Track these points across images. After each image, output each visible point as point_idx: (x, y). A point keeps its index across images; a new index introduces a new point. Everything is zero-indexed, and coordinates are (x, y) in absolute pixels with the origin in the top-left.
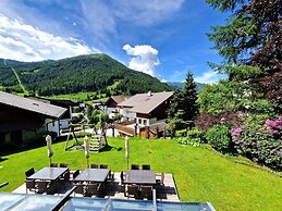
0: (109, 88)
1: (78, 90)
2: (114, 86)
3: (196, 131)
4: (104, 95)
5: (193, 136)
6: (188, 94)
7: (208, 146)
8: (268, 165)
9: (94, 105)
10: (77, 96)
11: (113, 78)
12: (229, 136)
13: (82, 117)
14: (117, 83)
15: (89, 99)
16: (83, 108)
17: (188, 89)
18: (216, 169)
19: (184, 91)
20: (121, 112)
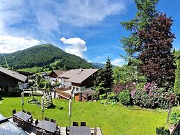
0: (51, 64)
1: (32, 66)
2: (55, 63)
3: (113, 94)
4: (48, 69)
5: (111, 98)
6: (107, 71)
7: (120, 103)
8: (145, 107)
9: (41, 75)
10: (31, 69)
11: (54, 58)
12: (130, 95)
13: (34, 82)
14: (57, 62)
15: (38, 72)
16: (34, 77)
17: (108, 68)
18: (125, 117)
19: (105, 69)
20: (60, 81)
